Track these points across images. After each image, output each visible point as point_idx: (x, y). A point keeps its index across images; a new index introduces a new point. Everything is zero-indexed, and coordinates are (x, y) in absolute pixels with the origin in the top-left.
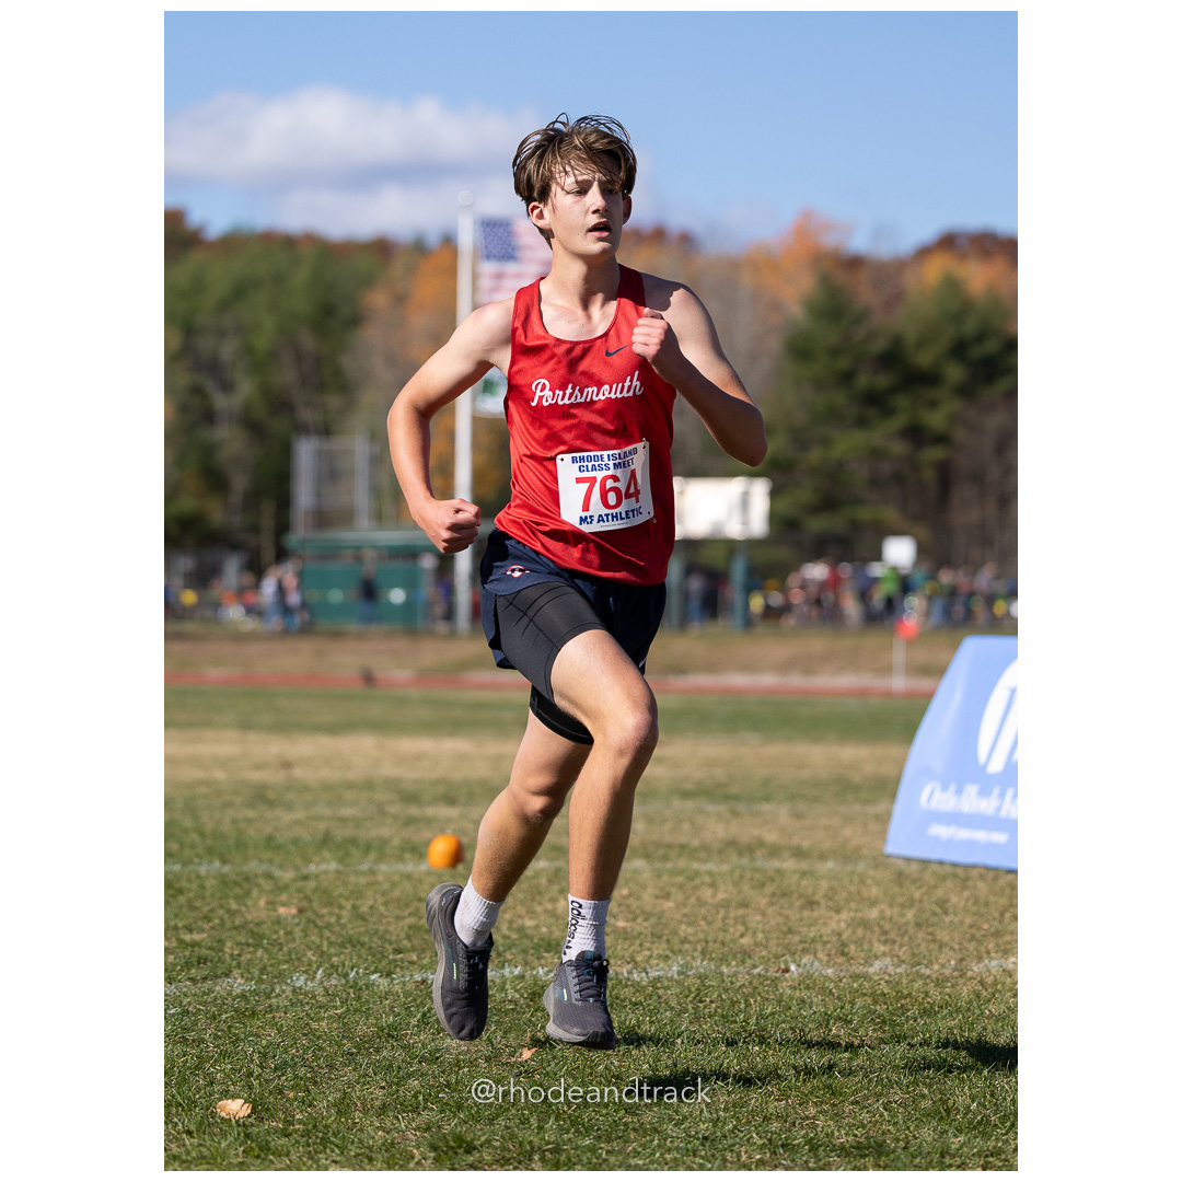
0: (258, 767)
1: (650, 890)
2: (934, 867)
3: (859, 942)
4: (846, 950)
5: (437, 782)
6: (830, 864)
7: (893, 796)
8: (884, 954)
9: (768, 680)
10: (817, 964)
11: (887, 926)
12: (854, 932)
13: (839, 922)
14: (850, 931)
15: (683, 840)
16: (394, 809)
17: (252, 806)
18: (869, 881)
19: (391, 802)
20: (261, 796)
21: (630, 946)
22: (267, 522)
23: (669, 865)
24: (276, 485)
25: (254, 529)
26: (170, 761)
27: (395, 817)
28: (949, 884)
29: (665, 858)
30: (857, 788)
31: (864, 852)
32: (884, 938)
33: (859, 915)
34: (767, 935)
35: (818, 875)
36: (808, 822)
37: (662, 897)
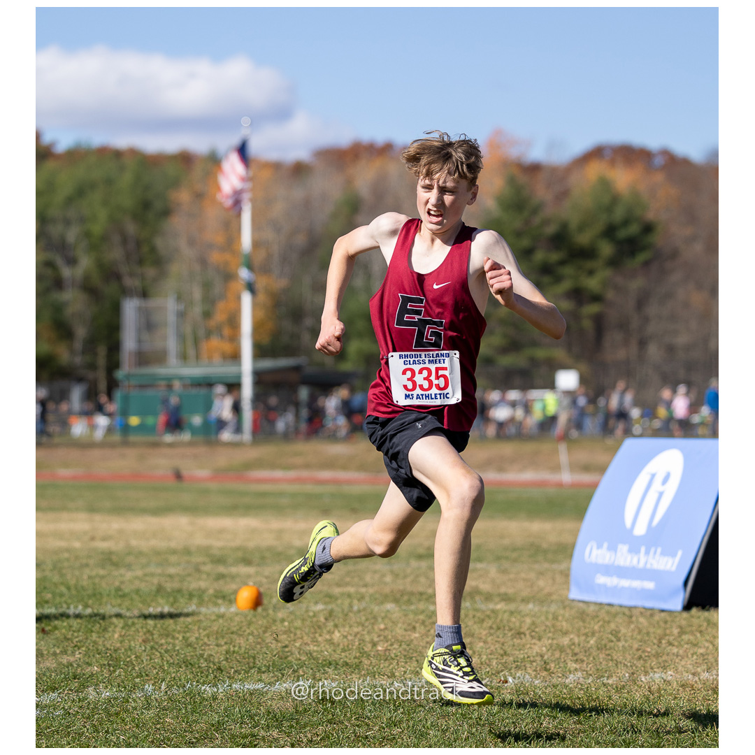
0: (104, 539)
1: (400, 625)
2: (607, 608)
3: (558, 661)
4: (548, 667)
5: (238, 549)
6: (531, 606)
7: (571, 556)
8: (576, 670)
10: (527, 676)
11: (577, 650)
12: (553, 655)
13: (538, 648)
14: (550, 654)
15: (421, 589)
16: (208, 568)
17: (103, 567)
18: (560, 618)
19: (204, 563)
20: (109, 560)
21: (389, 665)
22: (102, 361)
23: (413, 607)
24: (109, 333)
25: (92, 366)
26: (40, 535)
27: (208, 574)
28: (619, 619)
29: (409, 602)
30: (545, 552)
31: (554, 597)
32: (575, 658)
33: (555, 642)
34: (490, 656)
35: (523, 613)
36: (512, 576)
37: (410, 630)
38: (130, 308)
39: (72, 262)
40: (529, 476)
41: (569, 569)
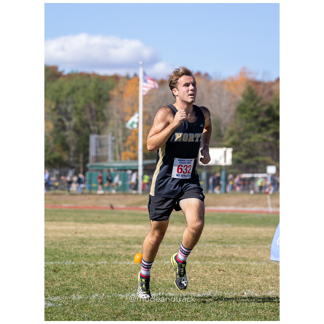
0: (81, 233)
1: (201, 270)
3: (265, 286)
4: (261, 288)
5: (135, 238)
6: (254, 263)
7: (271, 242)
8: (272, 289)
9: (232, 208)
10: (252, 292)
11: (273, 281)
12: (263, 283)
13: (257, 280)
14: (262, 283)
15: (210, 255)
16: (123, 246)
17: (80, 244)
18: (266, 268)
19: (121, 244)
20: (82, 242)
21: (196, 287)
22: (81, 160)
23: (206, 263)
24: (84, 148)
25: (78, 162)
27: (123, 248)
29: (205, 260)
30: (261, 240)
31: (264, 259)
32: (272, 285)
33: (264, 278)
34: (237, 283)
35: (251, 266)
36: (247, 250)
37: (205, 272)
38: (93, 138)
39: (69, 119)
40: (255, 209)
41: (270, 248)
